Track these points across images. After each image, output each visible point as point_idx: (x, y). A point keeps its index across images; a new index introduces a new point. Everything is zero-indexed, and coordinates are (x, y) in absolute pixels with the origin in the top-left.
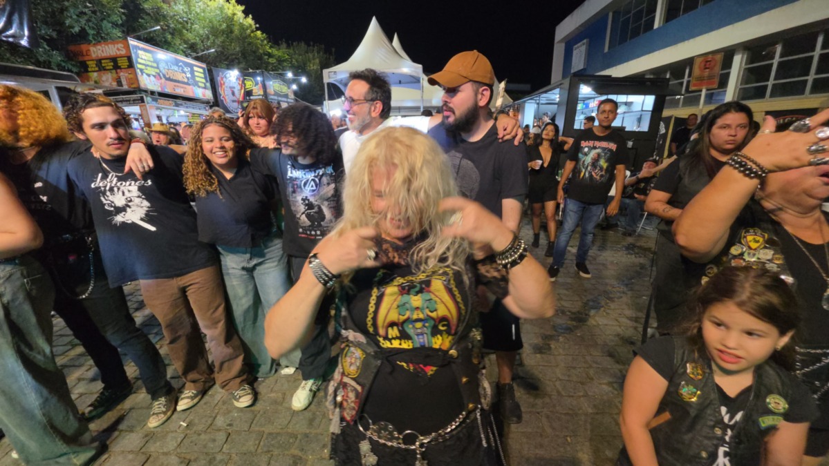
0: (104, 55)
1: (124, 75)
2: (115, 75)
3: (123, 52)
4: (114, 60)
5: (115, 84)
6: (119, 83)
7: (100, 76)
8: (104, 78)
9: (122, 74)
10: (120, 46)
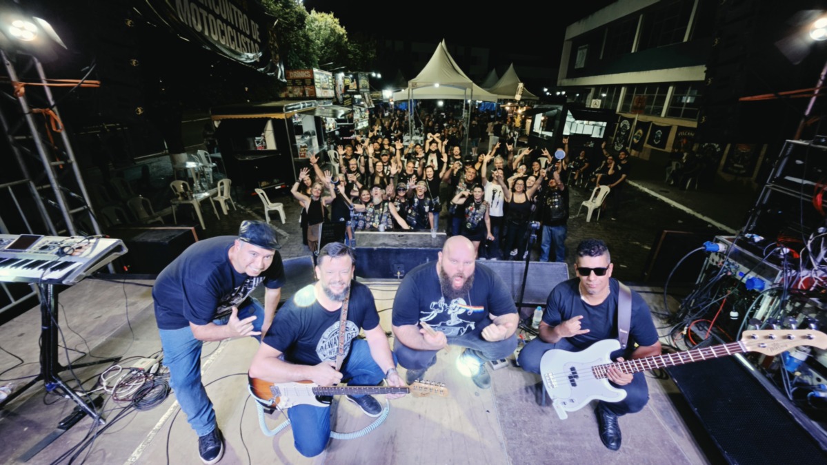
0: (298, 77)
1: (307, 89)
2: (302, 89)
3: (309, 76)
4: (303, 80)
5: (301, 94)
6: (304, 93)
7: (293, 89)
8: (295, 90)
9: (306, 88)
10: (308, 72)
